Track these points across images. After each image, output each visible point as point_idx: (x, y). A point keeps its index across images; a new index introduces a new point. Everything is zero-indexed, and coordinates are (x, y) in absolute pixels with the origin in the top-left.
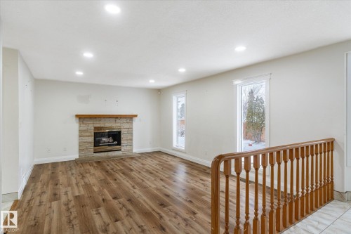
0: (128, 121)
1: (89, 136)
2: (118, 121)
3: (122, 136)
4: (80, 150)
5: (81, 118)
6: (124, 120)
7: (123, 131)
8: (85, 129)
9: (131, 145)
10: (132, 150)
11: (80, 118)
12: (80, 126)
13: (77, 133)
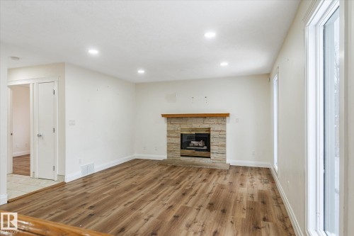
0: (220, 121)
1: (176, 137)
2: (207, 121)
3: (212, 140)
4: (169, 151)
5: (170, 118)
6: (215, 120)
7: (212, 134)
8: (172, 129)
9: (224, 153)
10: (225, 159)
11: (168, 118)
12: (168, 127)
13: (165, 133)
